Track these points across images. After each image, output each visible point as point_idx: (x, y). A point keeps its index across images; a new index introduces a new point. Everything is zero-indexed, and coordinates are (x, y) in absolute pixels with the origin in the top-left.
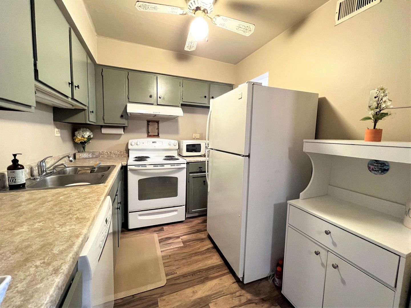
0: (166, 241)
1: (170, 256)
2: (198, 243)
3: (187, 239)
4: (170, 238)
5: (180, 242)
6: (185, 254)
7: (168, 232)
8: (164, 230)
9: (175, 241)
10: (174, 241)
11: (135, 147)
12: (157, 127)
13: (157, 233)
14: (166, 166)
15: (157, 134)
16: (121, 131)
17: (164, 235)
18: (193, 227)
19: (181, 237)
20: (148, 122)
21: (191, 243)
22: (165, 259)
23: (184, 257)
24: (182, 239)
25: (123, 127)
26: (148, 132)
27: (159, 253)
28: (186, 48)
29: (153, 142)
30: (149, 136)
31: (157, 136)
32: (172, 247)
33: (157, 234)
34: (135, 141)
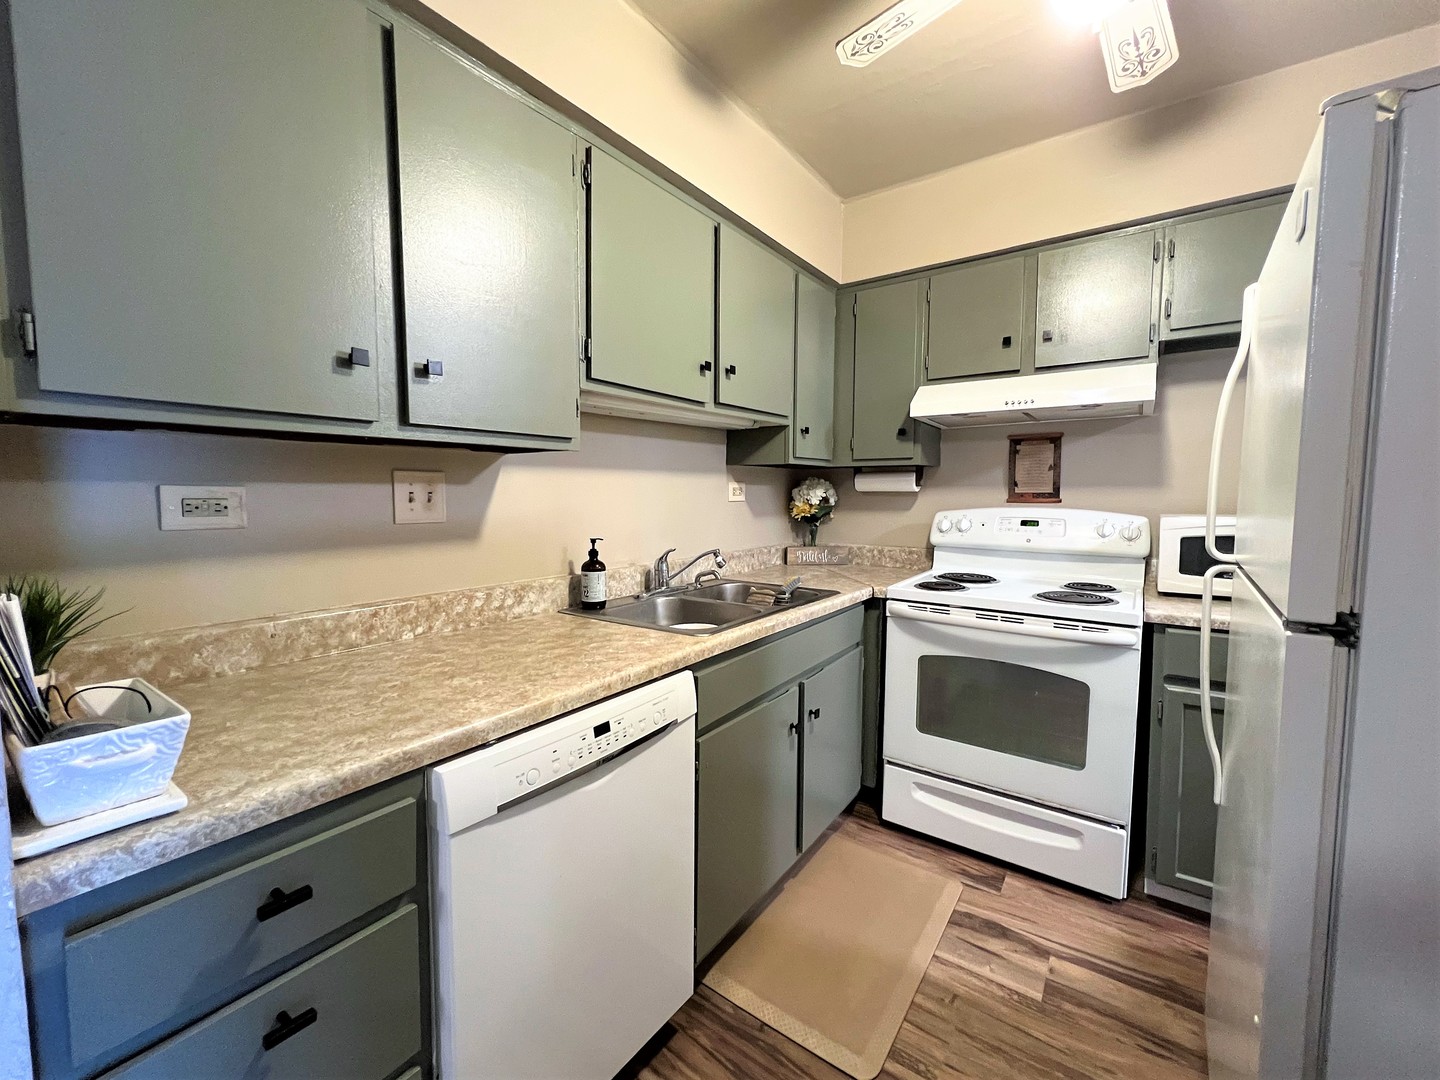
0: (978, 935)
1: (955, 996)
2: (1122, 1038)
3: (1074, 986)
4: (1003, 933)
5: (1034, 975)
6: (1023, 1041)
7: (1014, 903)
8: (999, 890)
9: (1016, 957)
10: (1015, 955)
11: (953, 538)
12: (1051, 462)
13: (967, 885)
14: (1029, 625)
15: (1049, 489)
16: (908, 483)
17: (986, 905)
18: (1151, 958)
19: (1052, 959)
20: (1015, 441)
21: (1092, 1021)
22: (928, 997)
23: (1007, 1049)
24: (1051, 970)
25: (914, 469)
26: (1013, 484)
27: (921, 957)
28: (1120, 81)
29: (1024, 523)
30: (1015, 498)
31: (1050, 495)
32: (985, 971)
33: (961, 887)
34: (955, 515)
